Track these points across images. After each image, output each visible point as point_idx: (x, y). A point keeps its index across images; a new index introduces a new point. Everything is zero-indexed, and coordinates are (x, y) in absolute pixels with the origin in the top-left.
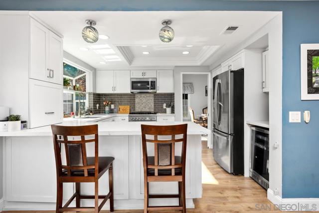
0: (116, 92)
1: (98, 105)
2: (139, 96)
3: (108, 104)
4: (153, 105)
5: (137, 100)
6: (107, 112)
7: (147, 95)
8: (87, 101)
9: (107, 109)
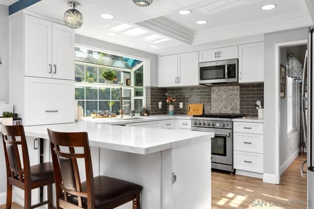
0: (180, 85)
1: (160, 103)
2: (216, 89)
3: (172, 101)
4: (238, 104)
5: (213, 96)
7: (228, 87)
8: (144, 98)
9: (171, 108)
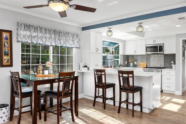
1: (126, 62)
2: (153, 56)
3: (132, 61)
4: (163, 62)
5: (151, 59)
6: (131, 66)
7: (159, 55)
8: (119, 60)
9: (131, 64)
